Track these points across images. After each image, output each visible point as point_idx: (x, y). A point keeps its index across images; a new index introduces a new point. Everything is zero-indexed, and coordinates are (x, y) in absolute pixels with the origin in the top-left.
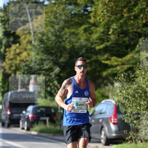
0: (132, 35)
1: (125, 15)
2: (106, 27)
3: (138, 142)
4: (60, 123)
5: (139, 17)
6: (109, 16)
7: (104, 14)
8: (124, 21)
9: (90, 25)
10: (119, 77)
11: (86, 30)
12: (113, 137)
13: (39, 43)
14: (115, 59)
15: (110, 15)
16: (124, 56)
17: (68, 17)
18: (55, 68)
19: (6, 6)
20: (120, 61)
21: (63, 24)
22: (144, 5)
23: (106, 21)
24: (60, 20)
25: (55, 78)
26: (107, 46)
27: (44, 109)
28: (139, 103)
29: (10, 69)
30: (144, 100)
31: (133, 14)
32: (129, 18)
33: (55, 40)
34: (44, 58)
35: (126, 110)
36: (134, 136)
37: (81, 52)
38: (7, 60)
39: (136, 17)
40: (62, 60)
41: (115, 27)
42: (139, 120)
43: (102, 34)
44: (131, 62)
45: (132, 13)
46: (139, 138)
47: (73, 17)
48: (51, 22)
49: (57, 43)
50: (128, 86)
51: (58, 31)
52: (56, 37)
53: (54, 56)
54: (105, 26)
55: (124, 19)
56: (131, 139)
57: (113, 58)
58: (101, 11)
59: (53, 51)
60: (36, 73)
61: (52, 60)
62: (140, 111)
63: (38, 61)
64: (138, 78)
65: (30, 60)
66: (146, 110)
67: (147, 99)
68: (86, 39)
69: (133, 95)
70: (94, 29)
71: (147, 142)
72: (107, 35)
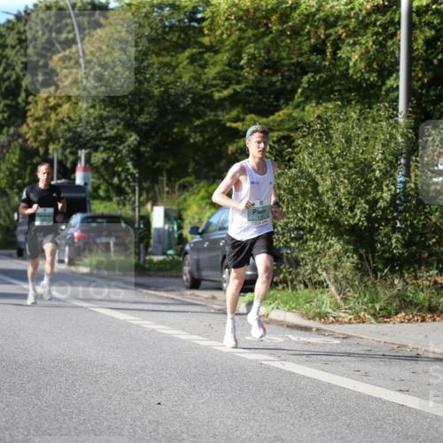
0: (288, 70)
1: (274, 28)
2: (233, 52)
3: (298, 287)
4: (137, 251)
5: (302, 33)
6: (240, 29)
7: (232, 25)
8: (271, 41)
9: (201, 50)
11: (192, 59)
14: (252, 119)
15: (243, 26)
16: (273, 113)
17: (156, 30)
18: (128, 135)
19: (32, 10)
20: (264, 124)
21: (147, 45)
22: (313, 6)
23: (234, 37)
24: (140, 38)
25: (128, 156)
26: (236, 93)
28: (302, 206)
29: (36, 140)
30: (312, 201)
31: (290, 24)
32: (282, 32)
34: (105, 114)
36: (290, 273)
37: (182, 102)
38: (29, 120)
39: (296, 32)
40: (143, 119)
41: (252, 50)
42: (301, 241)
43: (227, 68)
44: (286, 127)
45: (288, 22)
46: (300, 278)
47: (167, 34)
50: (279, 171)
51: (136, 59)
53: (127, 110)
54: (232, 48)
55: (271, 35)
56: (285, 281)
57: (250, 117)
58: (224, 18)
59: (126, 101)
60: (89, 145)
61: (122, 119)
62: (304, 221)
63: (94, 121)
64: (300, 155)
65: (77, 118)
66: (315, 219)
67: (318, 198)
68: (192, 77)
69: (289, 188)
70: (210, 57)
71: (317, 286)
72: (236, 68)
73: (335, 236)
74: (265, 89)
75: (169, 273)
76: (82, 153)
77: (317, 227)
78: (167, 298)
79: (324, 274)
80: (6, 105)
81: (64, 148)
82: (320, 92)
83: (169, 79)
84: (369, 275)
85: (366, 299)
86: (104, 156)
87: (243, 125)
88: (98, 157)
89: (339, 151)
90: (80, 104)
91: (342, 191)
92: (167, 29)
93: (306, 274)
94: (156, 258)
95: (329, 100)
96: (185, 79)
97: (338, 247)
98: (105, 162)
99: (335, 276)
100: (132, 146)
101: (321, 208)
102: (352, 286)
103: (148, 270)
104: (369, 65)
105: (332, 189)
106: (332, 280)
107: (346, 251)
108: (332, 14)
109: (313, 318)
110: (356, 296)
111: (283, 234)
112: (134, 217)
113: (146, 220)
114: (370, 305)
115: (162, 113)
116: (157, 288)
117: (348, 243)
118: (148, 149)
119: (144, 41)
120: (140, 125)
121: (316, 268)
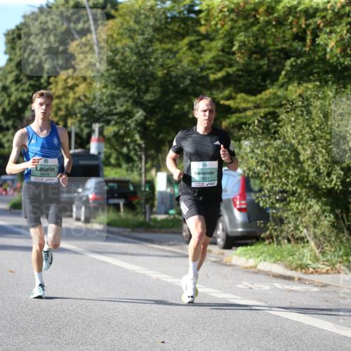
0: (274, 55)
1: (262, 19)
2: (227, 39)
3: (282, 242)
4: (143, 210)
5: (285, 23)
6: (232, 20)
7: (225, 17)
8: (259, 30)
9: (198, 38)
10: (250, 125)
11: (191, 46)
12: (238, 234)
13: (108, 68)
14: (242, 98)
15: (235, 18)
16: (260, 92)
17: (160, 20)
18: (135, 111)
19: (53, 4)
20: (253, 102)
21: (152, 33)
23: (227, 27)
24: (146, 27)
25: (135, 129)
26: (228, 75)
27: (115, 185)
28: (285, 172)
29: (56, 115)
30: (294, 168)
31: (276, 15)
32: (268, 23)
33: (136, 62)
34: (116, 92)
35: (262, 185)
36: (275, 230)
37: (182, 82)
39: (280, 23)
40: (148, 97)
41: (242, 38)
42: (285, 203)
43: (221, 53)
44: (272, 104)
45: (273, 14)
46: (284, 234)
47: (170, 24)
48: (130, 30)
49: (140, 66)
50: (266, 142)
51: (142, 46)
52: (138, 57)
53: (135, 90)
54: (225, 36)
55: (259, 25)
56: (271, 237)
57: (240, 96)
58: (218, 11)
59: (134, 81)
60: (102, 120)
61: (130, 97)
62: (287, 185)
63: (107, 99)
64: (284, 128)
65: (92, 97)
66: (297, 184)
67: (299, 165)
68: (191, 61)
69: (274, 157)
70: (206, 44)
71: (299, 241)
72: (228, 53)
73: (315, 198)
74: (253, 71)
75: (172, 230)
76: (96, 127)
77: (299, 190)
78: (170, 251)
79: (305, 231)
80: (31, 85)
81: (80, 122)
82: (301, 75)
83: (170, 62)
84: (344, 232)
85: (341, 253)
86: (115, 129)
87: (235, 102)
88: (110, 130)
89: (318, 125)
90: (94, 84)
91: (320, 159)
92: (169, 20)
93: (289, 231)
94: (160, 217)
95: (309, 81)
96: (185, 63)
97: (317, 208)
98: (116, 135)
99: (314, 232)
100: (139, 121)
101: (302, 174)
102: (329, 241)
103: (153, 227)
104: (344, 50)
105: (312, 158)
106: (312, 236)
107: (324, 211)
108: (311, 7)
109: (296, 269)
110: (333, 250)
111: (269, 197)
112: (140, 181)
113: (151, 184)
114: (345, 258)
115: (165, 92)
116: (161, 243)
117: (325, 204)
118: (153, 123)
119: (150, 30)
120: (146, 103)
121: (298, 226)
